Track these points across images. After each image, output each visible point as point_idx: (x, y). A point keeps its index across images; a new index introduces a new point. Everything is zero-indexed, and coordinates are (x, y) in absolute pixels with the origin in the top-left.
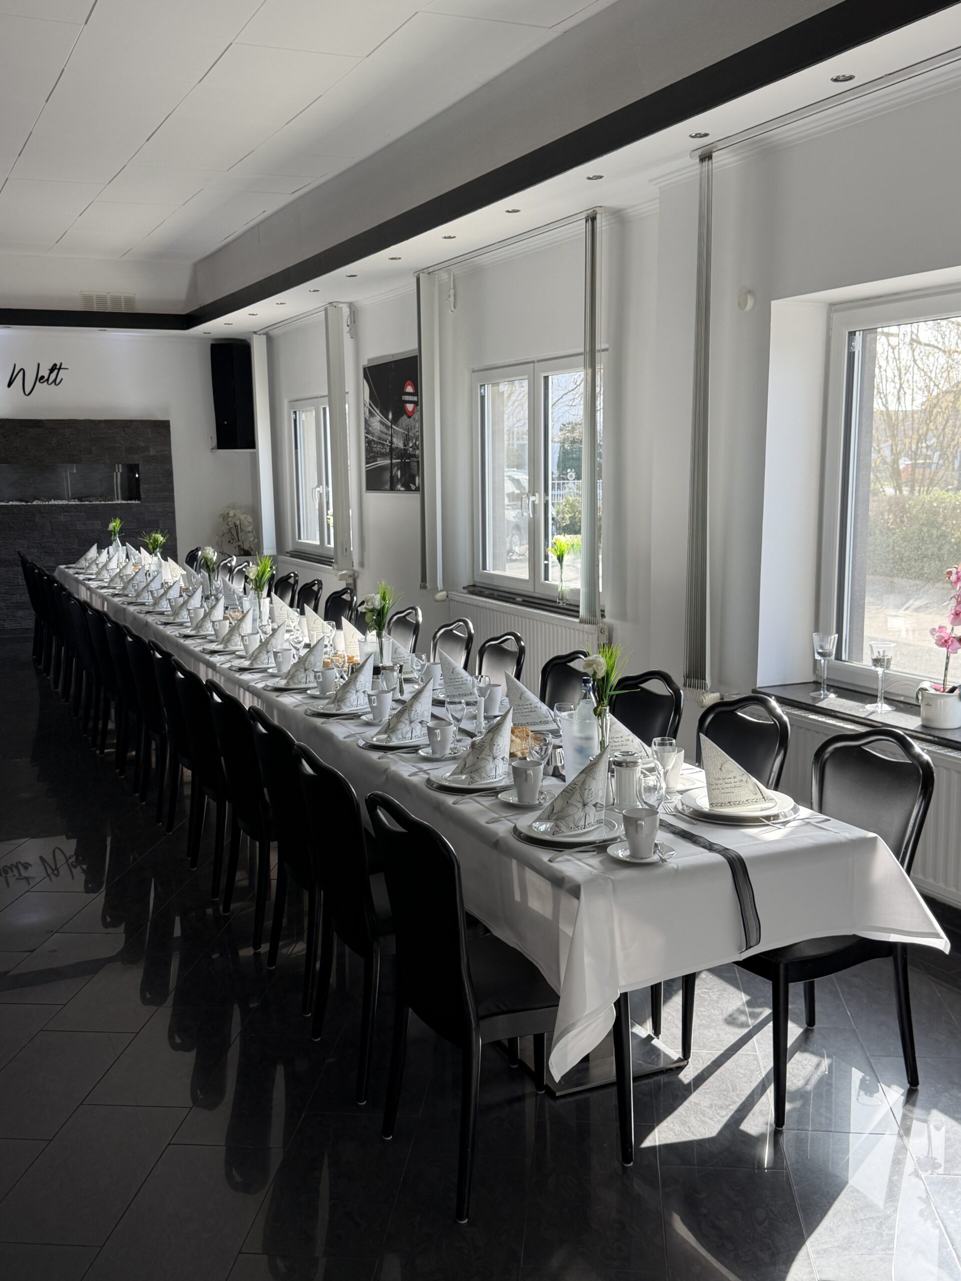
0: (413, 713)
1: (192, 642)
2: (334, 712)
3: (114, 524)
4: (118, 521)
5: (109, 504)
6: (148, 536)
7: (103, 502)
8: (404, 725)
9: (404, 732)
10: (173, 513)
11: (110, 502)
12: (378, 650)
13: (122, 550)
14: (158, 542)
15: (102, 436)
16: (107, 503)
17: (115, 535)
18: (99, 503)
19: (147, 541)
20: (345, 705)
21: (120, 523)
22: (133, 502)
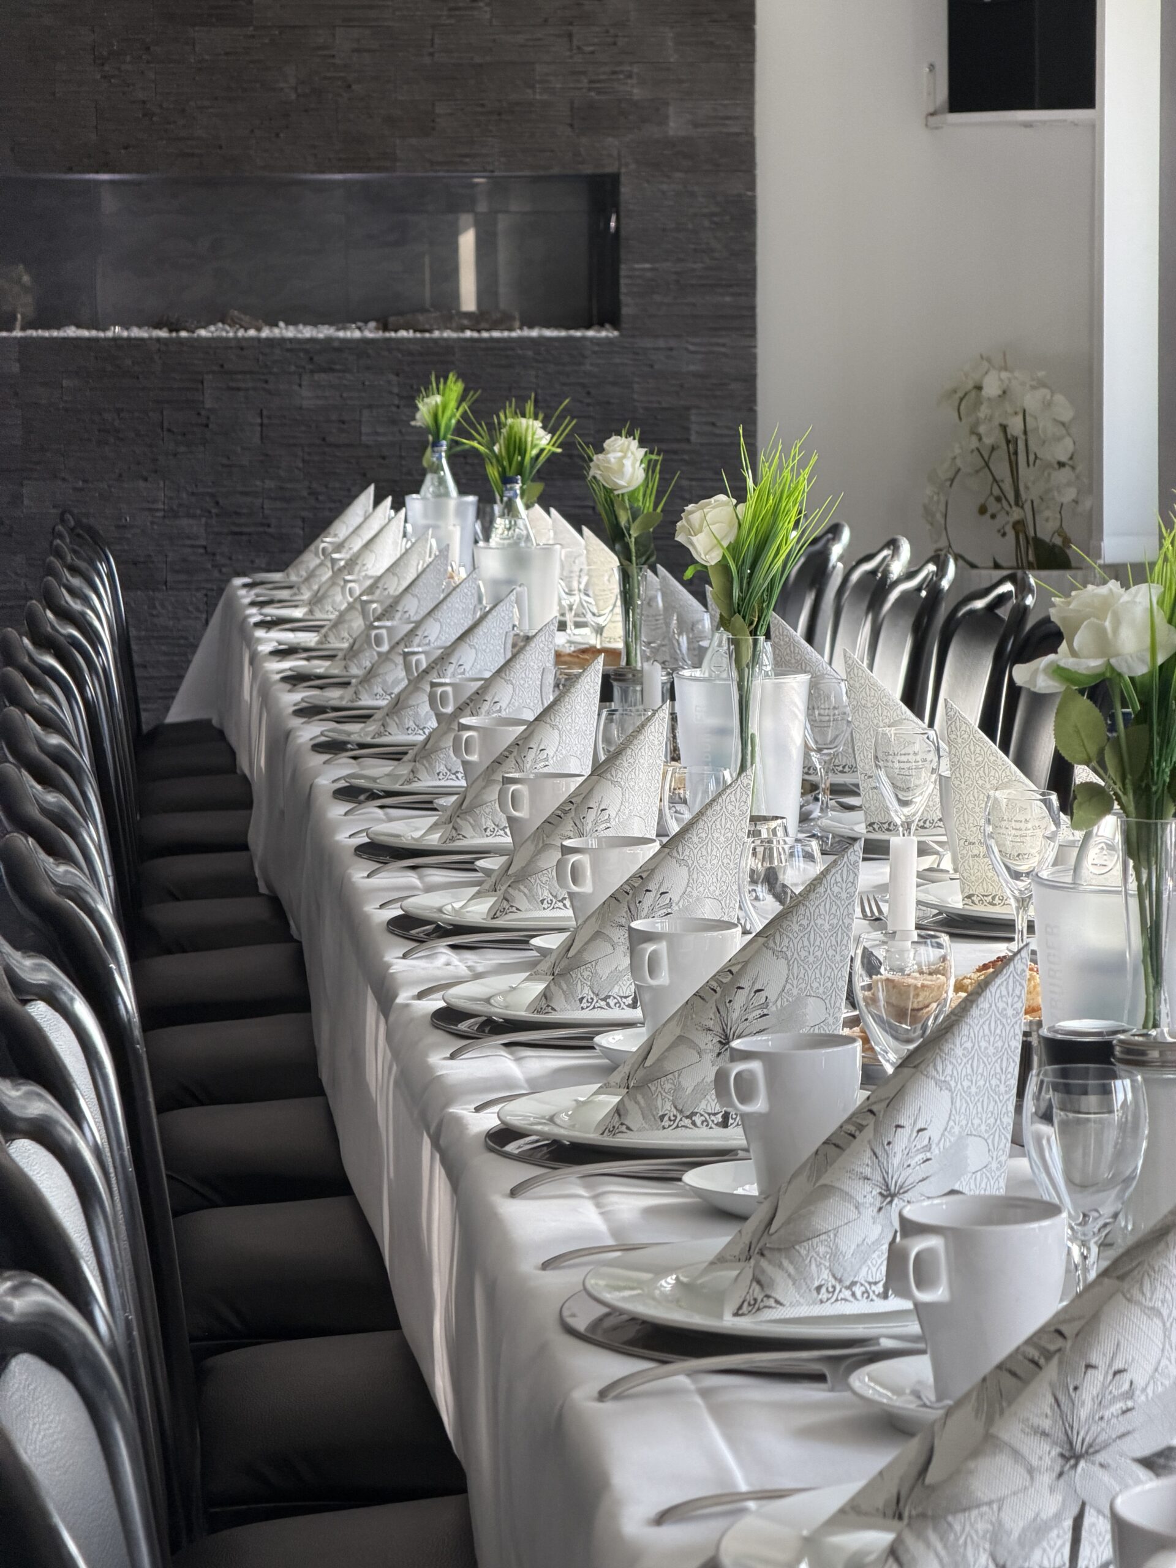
3: (438, 399)
4: (454, 388)
5: (492, 340)
6: (483, 429)
7: (468, 334)
10: (749, 380)
11: (496, 334)
14: (522, 452)
15: (478, 60)
16: (485, 335)
17: (436, 444)
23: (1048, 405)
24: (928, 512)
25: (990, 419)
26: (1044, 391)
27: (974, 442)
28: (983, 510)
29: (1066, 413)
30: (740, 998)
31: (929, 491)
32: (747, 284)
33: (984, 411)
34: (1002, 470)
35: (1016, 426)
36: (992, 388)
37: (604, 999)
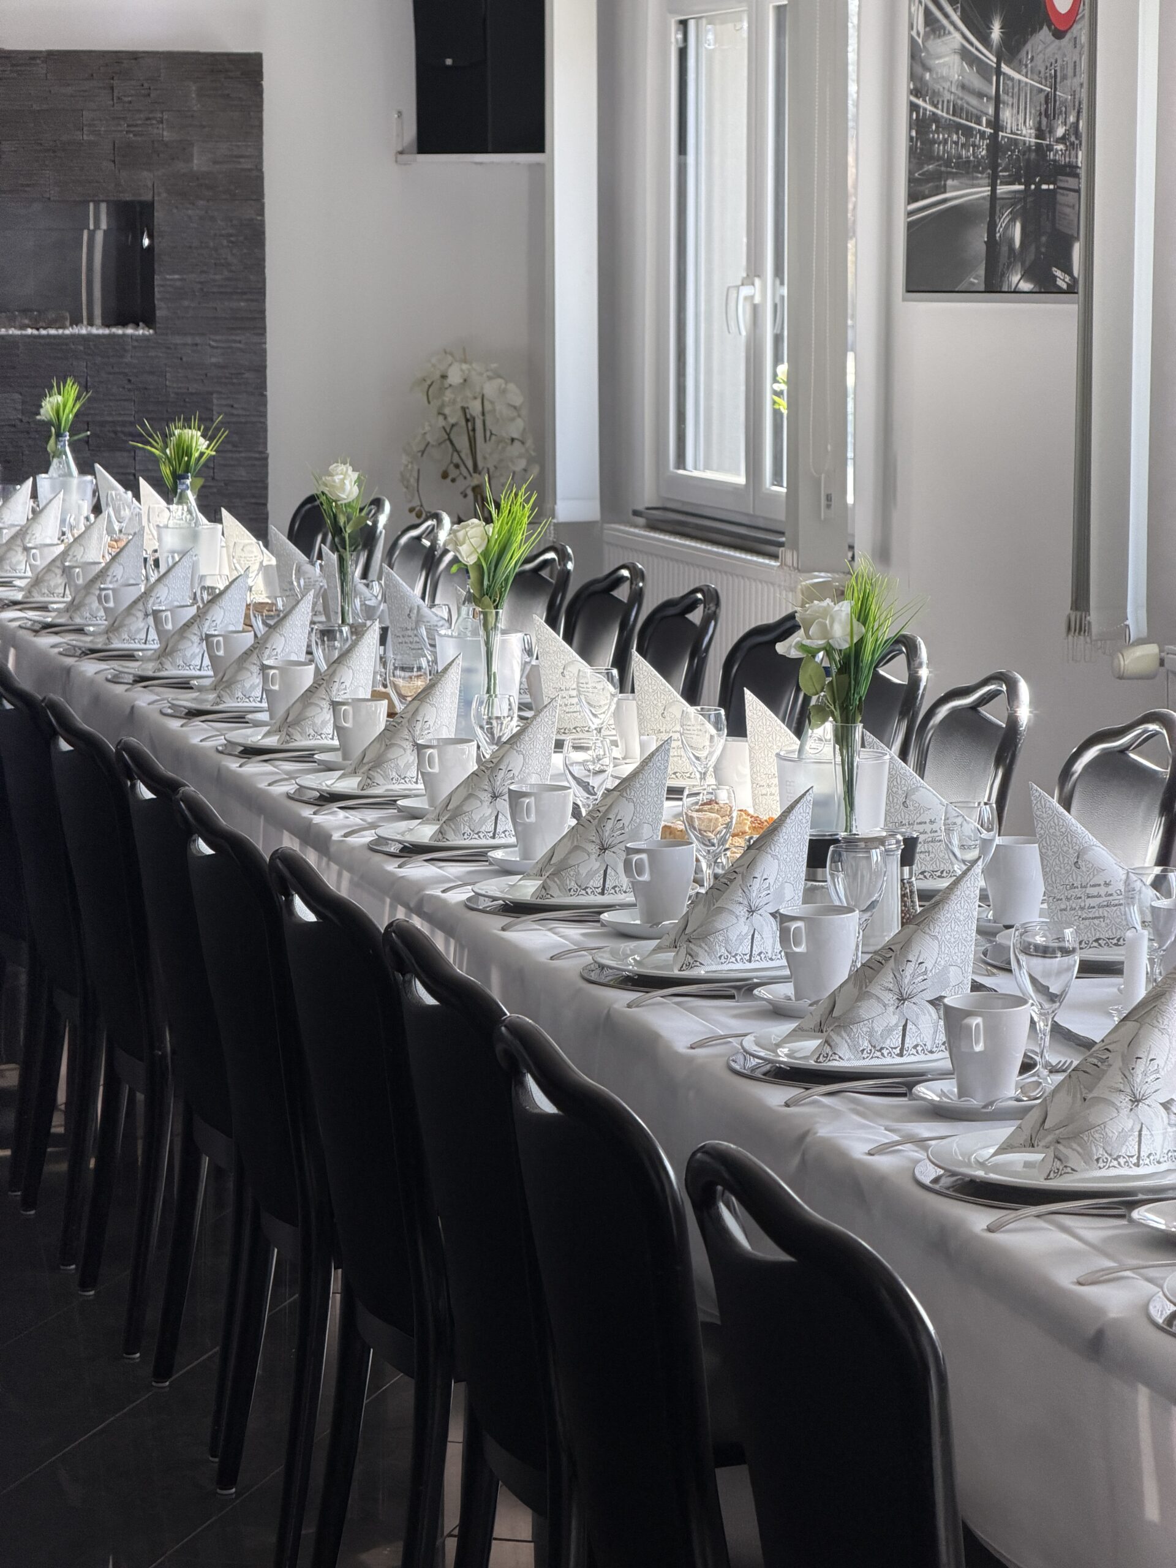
0: (910, 969)
1: (268, 768)
2: (676, 973)
3: (60, 398)
4: (71, 390)
5: (49, 336)
6: (159, 438)
7: (29, 331)
8: (879, 1008)
9: (879, 1028)
10: (260, 370)
11: (53, 332)
12: (840, 789)
13: (81, 487)
14: (189, 455)
15: (36, 107)
16: (43, 332)
17: (59, 435)
18: (18, 332)
19: (157, 452)
20: (710, 952)
21: (78, 398)
22: (129, 331)
23: (503, 392)
24: (403, 479)
25: (454, 402)
26: (500, 381)
27: (441, 422)
28: (445, 475)
29: (517, 399)
30: (609, 825)
31: (405, 459)
32: (257, 292)
33: (448, 395)
34: (462, 443)
35: (475, 408)
36: (455, 378)
37: (477, 834)
